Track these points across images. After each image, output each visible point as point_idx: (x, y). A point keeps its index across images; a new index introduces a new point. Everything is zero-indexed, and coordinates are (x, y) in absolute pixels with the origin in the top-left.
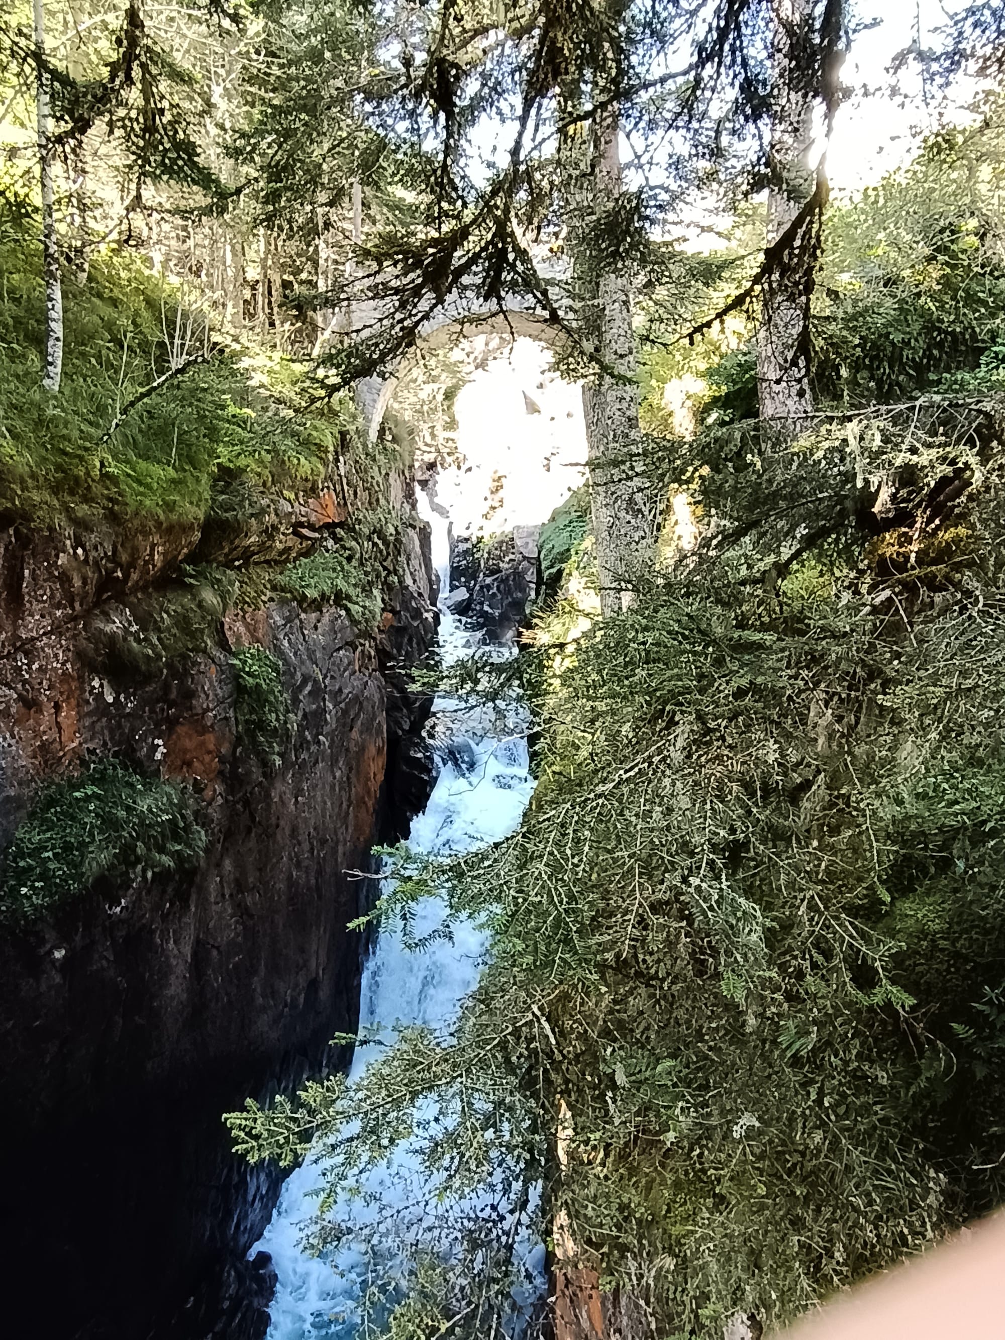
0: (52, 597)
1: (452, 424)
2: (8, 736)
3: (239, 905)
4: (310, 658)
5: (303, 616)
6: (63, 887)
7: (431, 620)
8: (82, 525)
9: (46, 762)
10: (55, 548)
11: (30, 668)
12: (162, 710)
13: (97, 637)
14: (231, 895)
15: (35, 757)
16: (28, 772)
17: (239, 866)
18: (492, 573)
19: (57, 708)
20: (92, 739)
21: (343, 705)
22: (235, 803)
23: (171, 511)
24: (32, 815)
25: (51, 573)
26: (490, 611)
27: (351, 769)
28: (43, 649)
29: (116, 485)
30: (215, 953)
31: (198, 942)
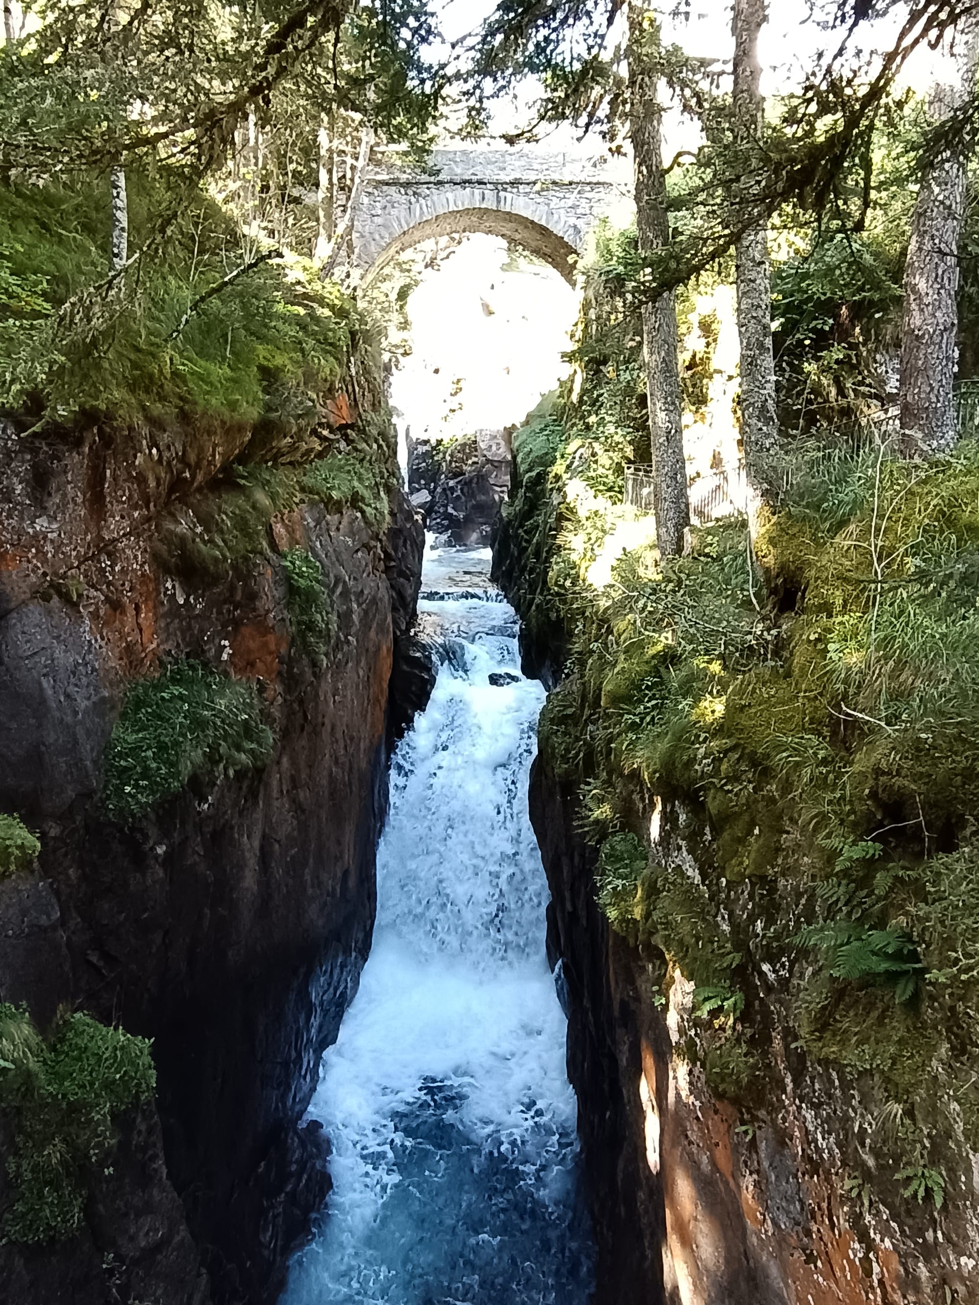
0: (130, 498)
1: (405, 325)
2: (98, 637)
3: (294, 801)
4: (338, 560)
5: (328, 517)
6: (163, 785)
7: (420, 522)
8: (157, 424)
9: (131, 663)
10: (134, 448)
11: (113, 570)
12: (229, 611)
13: (169, 538)
14: (288, 791)
15: (121, 659)
16: (117, 674)
17: (294, 762)
18: (455, 475)
19: (137, 609)
20: (167, 640)
21: (364, 606)
22: (292, 702)
23: (233, 411)
24: (124, 716)
25: (129, 473)
26: (455, 513)
27: (370, 669)
28: (123, 550)
29: (185, 382)
30: (277, 846)
31: (264, 837)
